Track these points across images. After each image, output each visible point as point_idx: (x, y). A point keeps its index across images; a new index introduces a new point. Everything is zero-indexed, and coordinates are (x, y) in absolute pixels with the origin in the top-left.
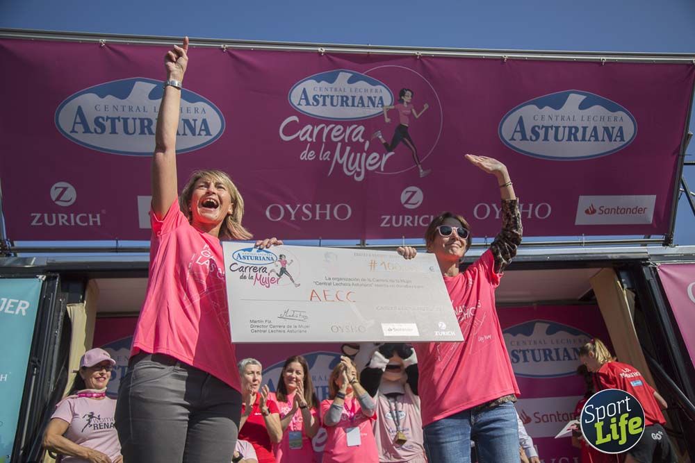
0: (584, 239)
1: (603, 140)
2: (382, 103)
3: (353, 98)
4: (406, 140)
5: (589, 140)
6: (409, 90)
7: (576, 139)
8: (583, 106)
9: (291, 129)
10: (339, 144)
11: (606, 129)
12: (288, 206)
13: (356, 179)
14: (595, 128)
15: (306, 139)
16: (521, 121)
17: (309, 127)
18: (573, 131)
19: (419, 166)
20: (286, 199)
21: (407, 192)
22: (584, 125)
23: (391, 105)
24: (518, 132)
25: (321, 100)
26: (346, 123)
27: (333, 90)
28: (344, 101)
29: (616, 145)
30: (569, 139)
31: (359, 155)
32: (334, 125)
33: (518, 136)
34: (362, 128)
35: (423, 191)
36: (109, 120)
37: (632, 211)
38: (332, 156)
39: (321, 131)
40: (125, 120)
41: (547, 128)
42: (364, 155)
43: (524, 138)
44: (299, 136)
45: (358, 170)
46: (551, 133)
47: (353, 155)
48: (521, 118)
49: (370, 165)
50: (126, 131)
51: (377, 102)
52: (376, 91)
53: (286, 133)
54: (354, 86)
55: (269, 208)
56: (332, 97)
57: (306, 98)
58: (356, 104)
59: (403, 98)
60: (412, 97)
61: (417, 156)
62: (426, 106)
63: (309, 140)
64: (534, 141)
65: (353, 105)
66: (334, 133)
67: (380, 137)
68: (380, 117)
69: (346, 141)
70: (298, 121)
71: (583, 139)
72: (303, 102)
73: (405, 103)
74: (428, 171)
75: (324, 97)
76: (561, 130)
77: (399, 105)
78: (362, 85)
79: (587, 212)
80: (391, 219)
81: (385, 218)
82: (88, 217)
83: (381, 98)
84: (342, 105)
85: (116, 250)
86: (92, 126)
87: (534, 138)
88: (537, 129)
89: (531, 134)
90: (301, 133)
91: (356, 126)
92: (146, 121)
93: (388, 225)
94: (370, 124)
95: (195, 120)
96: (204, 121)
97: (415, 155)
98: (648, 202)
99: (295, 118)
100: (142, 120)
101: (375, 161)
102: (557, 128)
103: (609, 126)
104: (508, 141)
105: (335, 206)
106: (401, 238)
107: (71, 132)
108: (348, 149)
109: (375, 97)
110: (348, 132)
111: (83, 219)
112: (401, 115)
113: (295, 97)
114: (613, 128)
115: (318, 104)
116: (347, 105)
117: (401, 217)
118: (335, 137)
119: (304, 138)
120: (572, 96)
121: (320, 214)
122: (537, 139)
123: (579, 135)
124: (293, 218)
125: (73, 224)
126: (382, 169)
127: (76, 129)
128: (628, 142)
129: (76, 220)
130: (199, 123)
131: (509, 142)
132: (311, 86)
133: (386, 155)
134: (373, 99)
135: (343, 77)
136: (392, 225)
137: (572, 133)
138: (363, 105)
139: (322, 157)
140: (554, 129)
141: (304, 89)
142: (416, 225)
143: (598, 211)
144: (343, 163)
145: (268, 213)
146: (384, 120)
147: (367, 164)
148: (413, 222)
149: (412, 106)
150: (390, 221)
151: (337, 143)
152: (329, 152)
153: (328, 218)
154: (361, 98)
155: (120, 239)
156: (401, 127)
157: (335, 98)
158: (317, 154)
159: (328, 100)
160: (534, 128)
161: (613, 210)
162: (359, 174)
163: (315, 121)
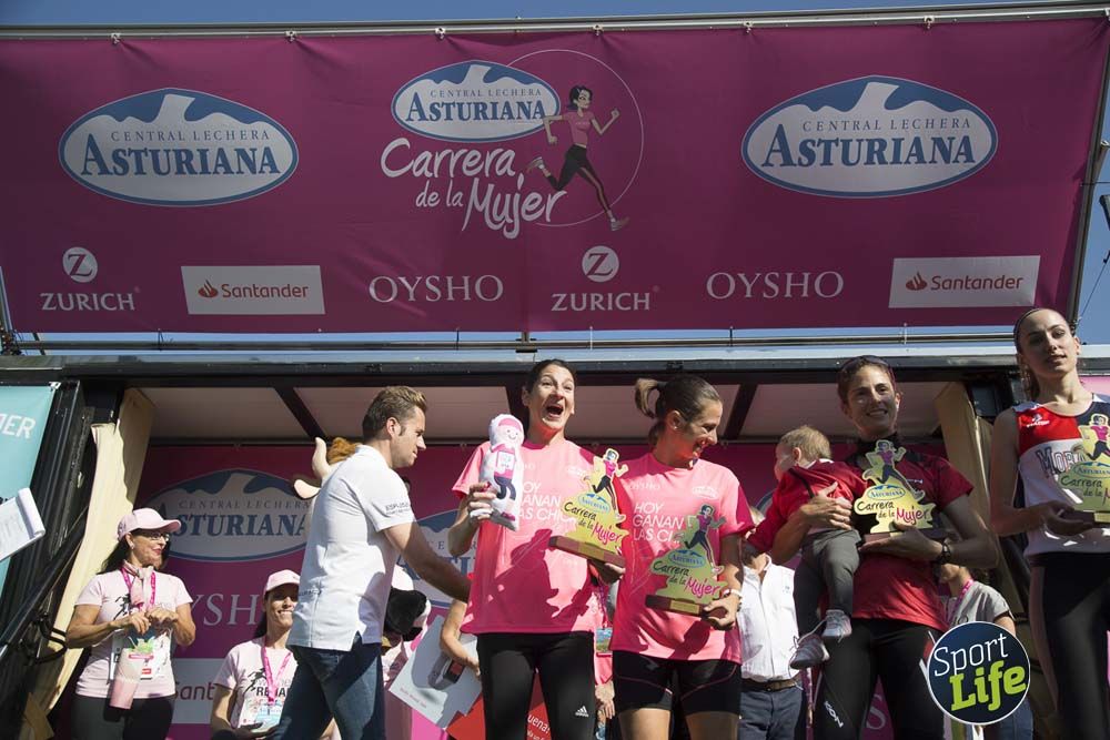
0: (906, 332)
1: (933, 161)
2: (542, 113)
3: (494, 105)
4: (584, 169)
5: (907, 162)
6: (585, 89)
7: (882, 161)
8: (893, 103)
9: (398, 159)
10: (476, 180)
11: (938, 142)
12: (403, 280)
13: (507, 234)
14: (917, 141)
15: (423, 174)
16: (780, 133)
17: (427, 155)
18: (877, 147)
19: (609, 213)
20: (400, 269)
21: (591, 255)
22: (897, 137)
23: (556, 114)
24: (777, 151)
25: (443, 111)
26: (485, 146)
27: (461, 93)
28: (480, 111)
29: (959, 168)
30: (870, 161)
31: (508, 196)
32: (465, 151)
33: (777, 158)
34: (511, 154)
35: (618, 255)
36: (133, 154)
37: (993, 284)
38: (465, 200)
39: (446, 160)
40: (155, 153)
41: (828, 144)
42: (517, 196)
43: (788, 161)
44: (411, 170)
45: (509, 221)
46: (836, 152)
47: (499, 196)
48: (781, 127)
49: (528, 213)
50: (157, 170)
51: (533, 109)
52: (531, 92)
53: (392, 164)
54: (494, 85)
55: (373, 283)
56: (460, 105)
57: (420, 110)
58: (499, 116)
59: (575, 101)
60: (590, 99)
61: (604, 196)
62: (615, 114)
63: (428, 174)
64: (807, 165)
65: (495, 117)
66: (466, 163)
67: (542, 167)
68: (539, 134)
69: (487, 175)
70: (408, 145)
71: (896, 160)
72: (416, 115)
73: (580, 110)
74: (623, 222)
75: (448, 105)
76: (853, 146)
77: (570, 115)
78: (507, 83)
79: (910, 285)
80: (568, 298)
81: (558, 298)
82: (116, 297)
83: (539, 104)
84: (477, 118)
85: (160, 346)
86: (110, 164)
87: (805, 161)
88: (809, 145)
89: (800, 155)
90: (414, 164)
91: (501, 150)
92: (183, 154)
93: (565, 309)
94: (525, 146)
95: (253, 150)
96: (267, 152)
97: (601, 195)
98: (1026, 268)
99: (404, 141)
100: (178, 153)
101: (537, 207)
102: (846, 143)
103: (944, 135)
104: (759, 167)
105: (477, 279)
106: (588, 329)
107: (83, 173)
108: (491, 187)
109: (529, 103)
110: (489, 159)
111: (111, 302)
112: (573, 129)
113: (403, 107)
114: (951, 139)
115: (438, 118)
116: (485, 118)
117: (584, 296)
118: (469, 169)
119: (420, 172)
120: (871, 87)
121: (454, 291)
122: (810, 163)
123: (888, 154)
124: (412, 298)
125: (97, 308)
126: (548, 220)
127: (88, 169)
128: (981, 163)
129: (101, 302)
130: (259, 154)
131: (762, 169)
132: (426, 89)
133: (552, 196)
134: (527, 105)
135: (477, 72)
136: (570, 308)
137: (875, 151)
138: (511, 117)
139: (450, 201)
140: (841, 144)
141: (416, 94)
142: (610, 308)
143: (931, 284)
144: (484, 210)
145: (372, 291)
146: (547, 140)
147: (523, 211)
148: (605, 303)
149: (591, 114)
150: (566, 302)
151: (472, 178)
152: (460, 194)
153: (467, 297)
154: (507, 105)
155: (164, 331)
156: (575, 150)
157: (465, 107)
158: (442, 197)
159: (454, 111)
160: (804, 143)
161: (959, 283)
162: (510, 227)
163: (436, 144)
